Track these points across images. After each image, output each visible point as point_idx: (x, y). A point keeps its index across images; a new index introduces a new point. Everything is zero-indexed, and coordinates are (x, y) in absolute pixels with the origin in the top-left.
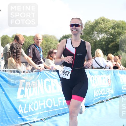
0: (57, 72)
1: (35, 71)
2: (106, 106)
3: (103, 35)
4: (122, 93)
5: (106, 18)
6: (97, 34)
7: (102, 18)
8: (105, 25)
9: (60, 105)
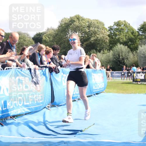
0: (29, 70)
1: (6, 69)
2: (78, 105)
3: (78, 33)
4: (93, 93)
5: (81, 17)
6: (71, 32)
7: (76, 17)
8: (79, 23)
9: (31, 103)
